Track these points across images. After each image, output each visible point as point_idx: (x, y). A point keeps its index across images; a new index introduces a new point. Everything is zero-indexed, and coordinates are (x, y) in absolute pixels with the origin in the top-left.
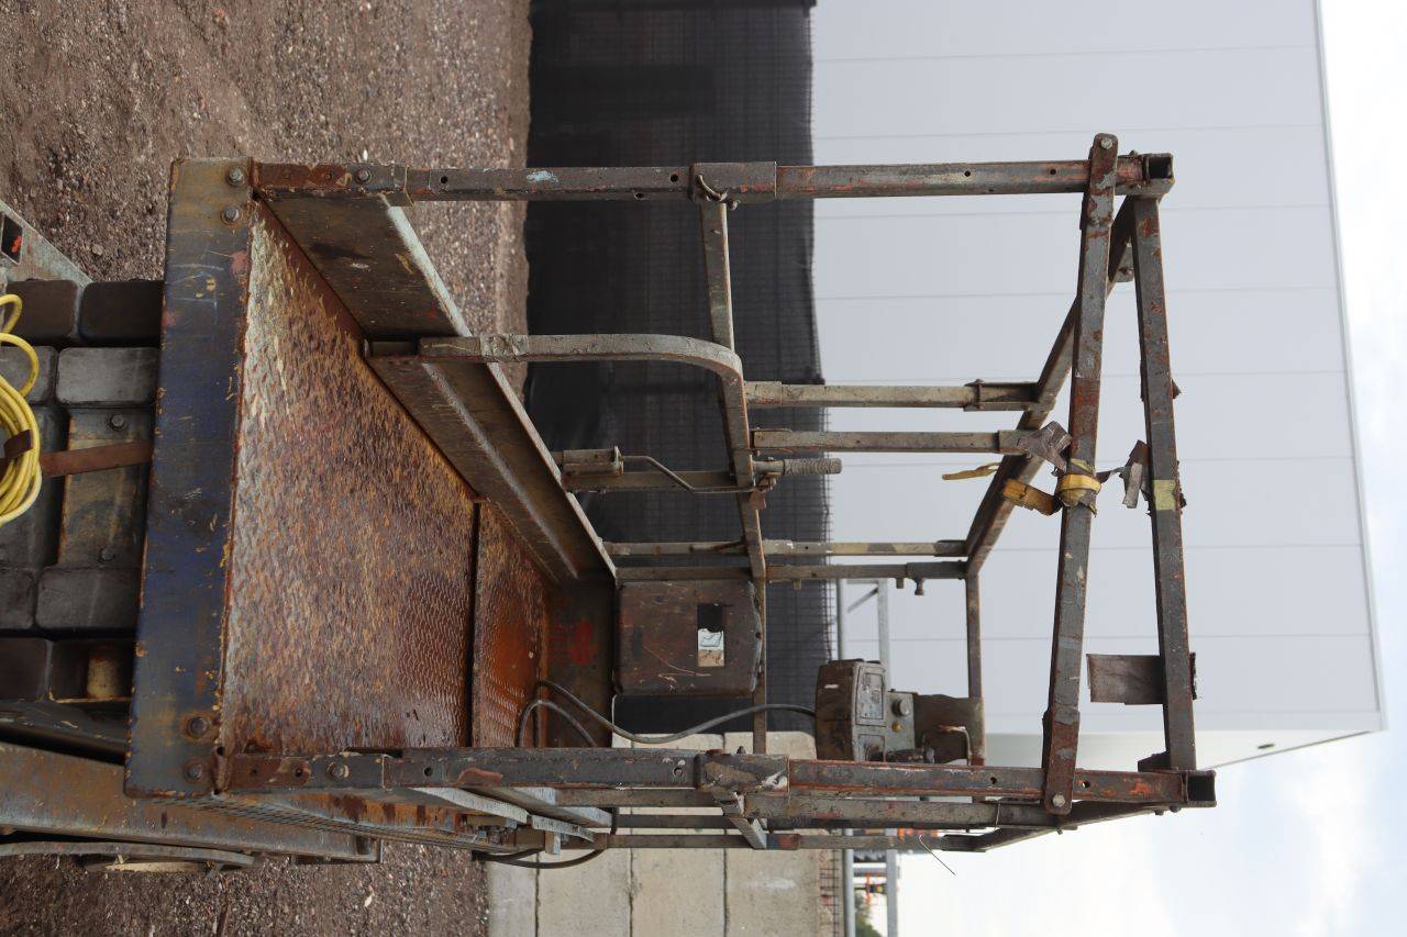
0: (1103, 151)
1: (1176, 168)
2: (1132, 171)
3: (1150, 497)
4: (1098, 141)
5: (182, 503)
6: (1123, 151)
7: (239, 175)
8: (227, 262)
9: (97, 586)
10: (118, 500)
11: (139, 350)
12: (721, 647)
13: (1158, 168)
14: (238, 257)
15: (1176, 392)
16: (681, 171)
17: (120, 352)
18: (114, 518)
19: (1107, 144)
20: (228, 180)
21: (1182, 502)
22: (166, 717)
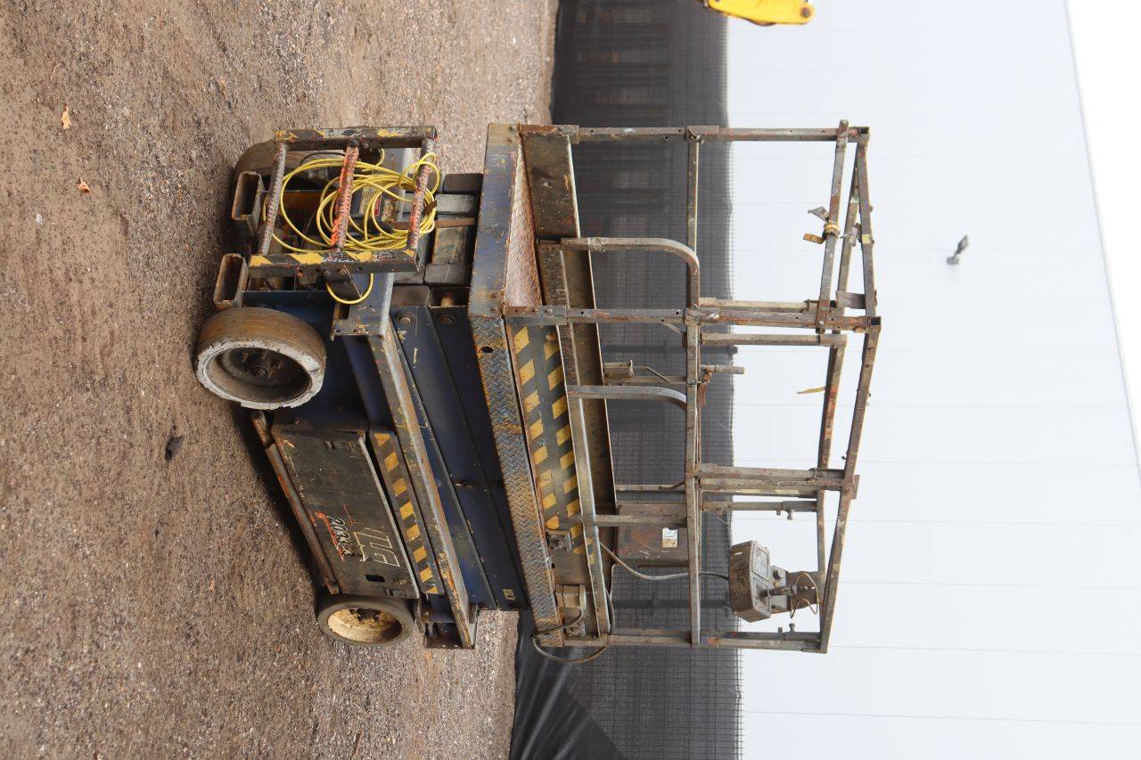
0: (843, 126)
1: (870, 131)
2: (854, 132)
3: (861, 241)
4: (841, 123)
5: (490, 228)
6: (850, 125)
7: (514, 127)
8: (509, 155)
9: (449, 269)
10: (456, 245)
11: (466, 196)
12: (676, 537)
13: (865, 131)
14: (513, 153)
15: (871, 209)
16: (683, 129)
17: (459, 196)
18: (454, 251)
19: (844, 122)
20: (511, 129)
21: (873, 242)
22: (484, 293)
